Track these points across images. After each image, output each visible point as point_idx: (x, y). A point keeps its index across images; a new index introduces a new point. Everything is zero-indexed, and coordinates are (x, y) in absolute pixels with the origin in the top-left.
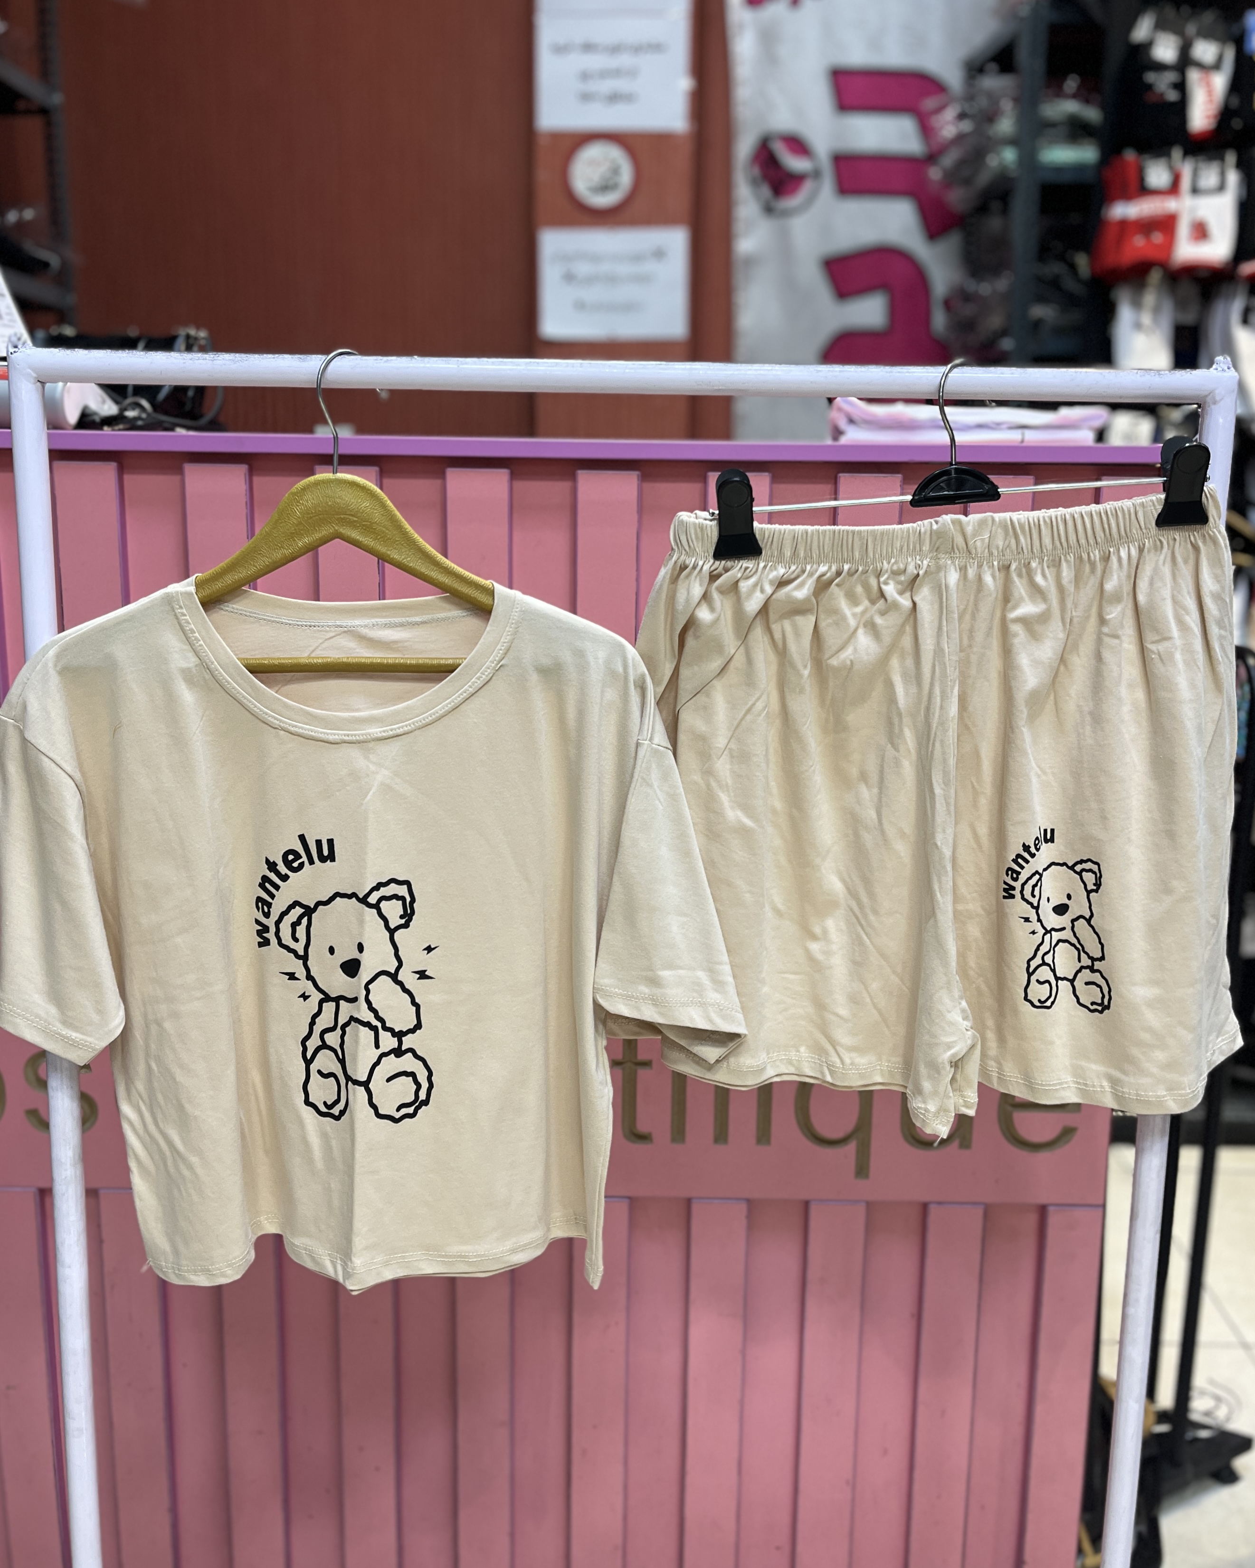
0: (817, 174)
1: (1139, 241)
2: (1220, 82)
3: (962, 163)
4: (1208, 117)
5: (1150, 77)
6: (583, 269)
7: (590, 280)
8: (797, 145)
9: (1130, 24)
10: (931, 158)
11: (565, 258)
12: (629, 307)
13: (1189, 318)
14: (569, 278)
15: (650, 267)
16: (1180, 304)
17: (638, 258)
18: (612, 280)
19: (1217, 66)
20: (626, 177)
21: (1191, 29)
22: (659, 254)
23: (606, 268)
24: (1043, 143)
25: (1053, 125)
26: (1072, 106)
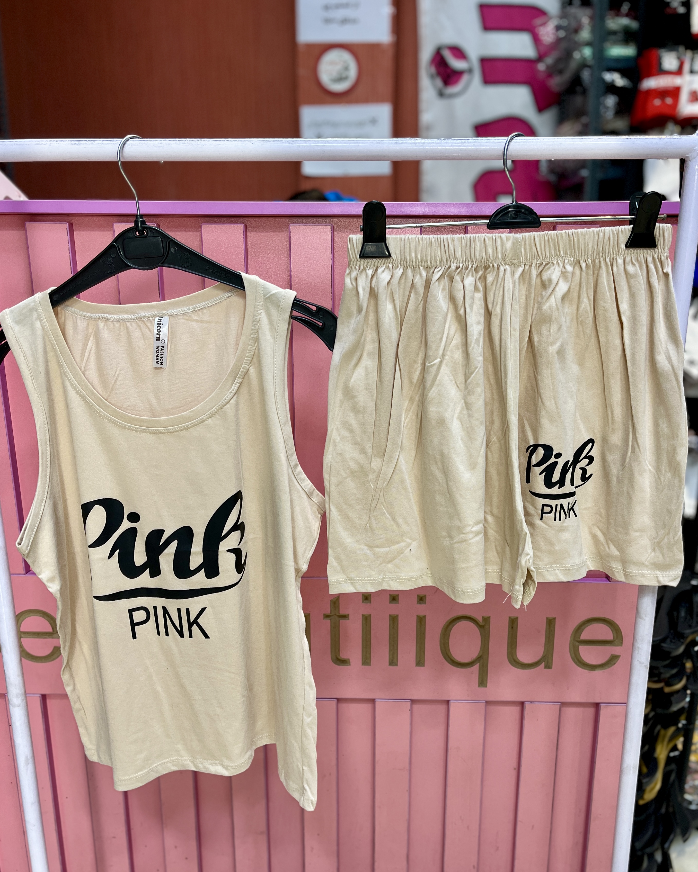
0: (470, 71)
1: (657, 102)
3: (558, 61)
8: (458, 52)
10: (540, 59)
11: (316, 125)
15: (368, 130)
17: (361, 124)
20: (353, 73)
22: (374, 121)
24: (607, 45)
25: (614, 33)
26: (625, 21)
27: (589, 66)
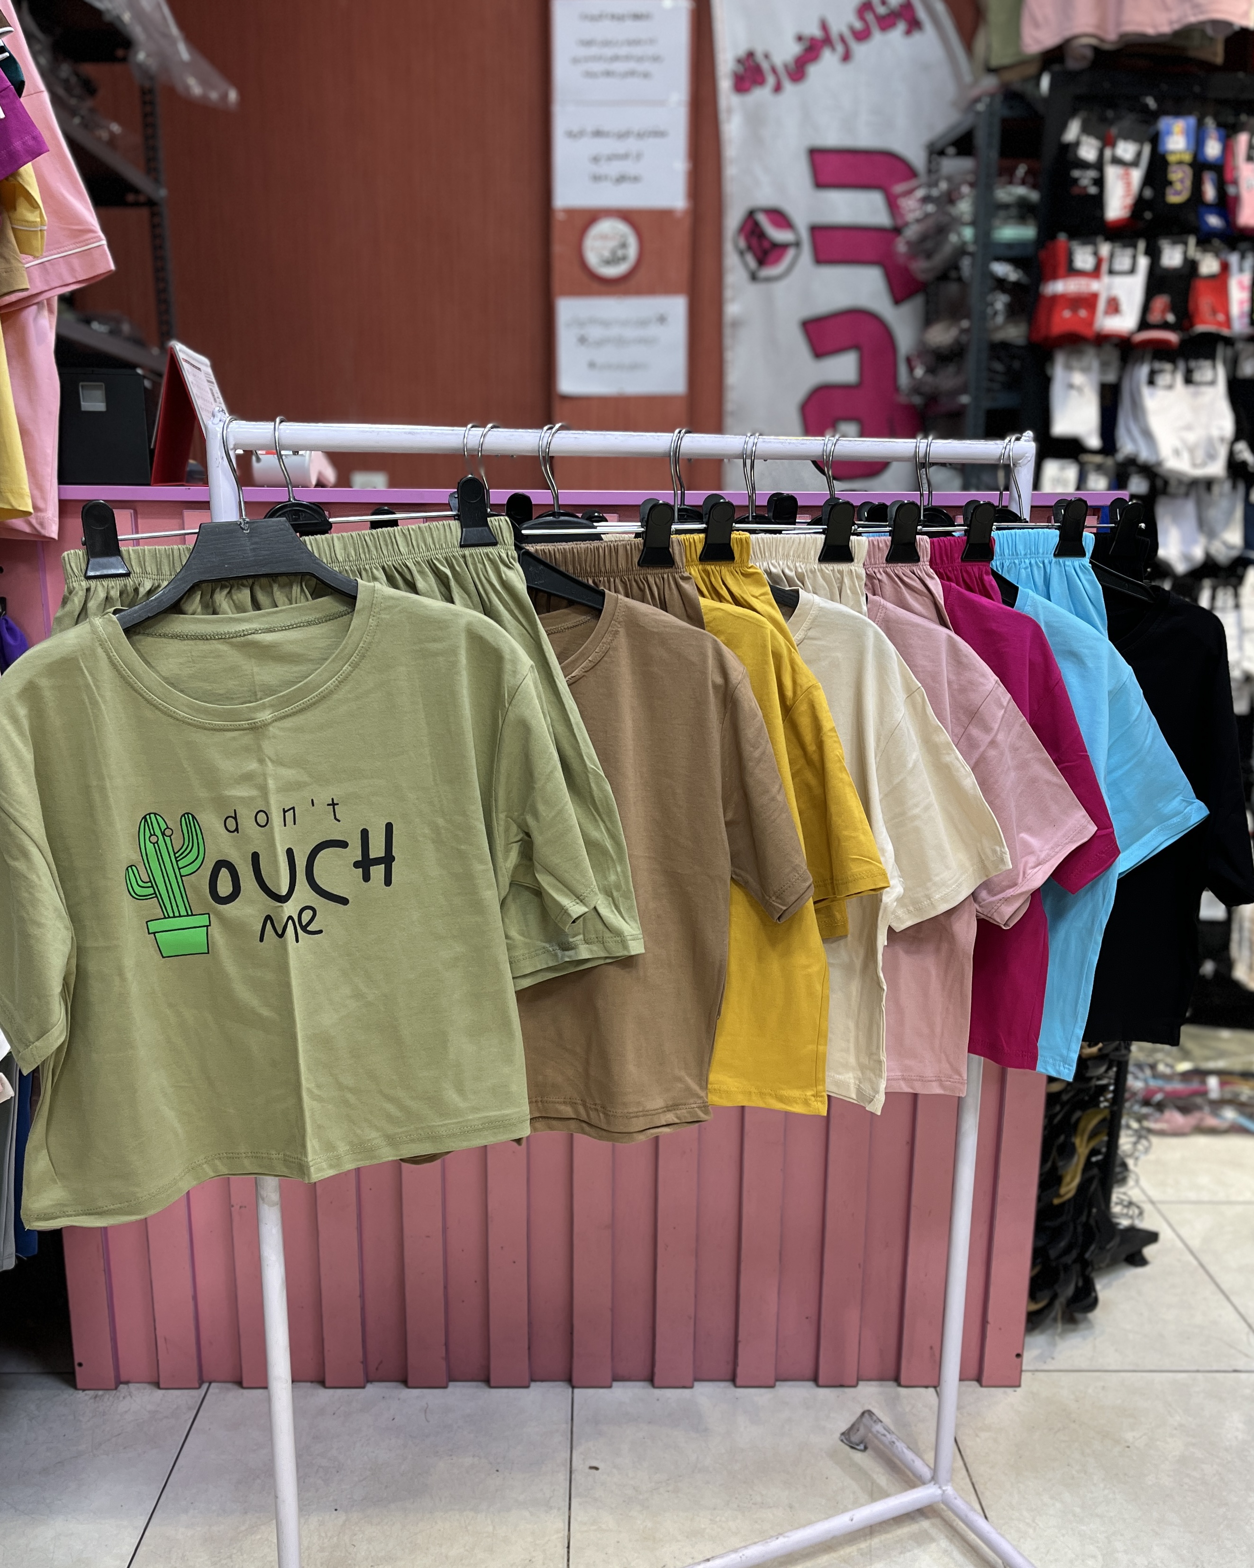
0: (797, 244)
1: (1067, 314)
2: (1137, 175)
3: (924, 238)
4: (1125, 207)
5: (1076, 173)
6: (595, 333)
7: (600, 343)
8: (780, 218)
9: (1063, 127)
10: (897, 230)
11: (581, 324)
12: (634, 367)
13: (1111, 378)
14: (582, 340)
15: (654, 330)
16: (1104, 365)
17: (643, 323)
18: (620, 342)
19: (1135, 163)
20: (632, 251)
21: (1114, 131)
22: (662, 319)
23: (614, 331)
24: (997, 222)
25: (1006, 206)
26: (1021, 191)
27: (969, 254)
